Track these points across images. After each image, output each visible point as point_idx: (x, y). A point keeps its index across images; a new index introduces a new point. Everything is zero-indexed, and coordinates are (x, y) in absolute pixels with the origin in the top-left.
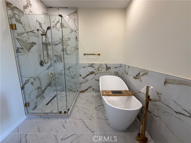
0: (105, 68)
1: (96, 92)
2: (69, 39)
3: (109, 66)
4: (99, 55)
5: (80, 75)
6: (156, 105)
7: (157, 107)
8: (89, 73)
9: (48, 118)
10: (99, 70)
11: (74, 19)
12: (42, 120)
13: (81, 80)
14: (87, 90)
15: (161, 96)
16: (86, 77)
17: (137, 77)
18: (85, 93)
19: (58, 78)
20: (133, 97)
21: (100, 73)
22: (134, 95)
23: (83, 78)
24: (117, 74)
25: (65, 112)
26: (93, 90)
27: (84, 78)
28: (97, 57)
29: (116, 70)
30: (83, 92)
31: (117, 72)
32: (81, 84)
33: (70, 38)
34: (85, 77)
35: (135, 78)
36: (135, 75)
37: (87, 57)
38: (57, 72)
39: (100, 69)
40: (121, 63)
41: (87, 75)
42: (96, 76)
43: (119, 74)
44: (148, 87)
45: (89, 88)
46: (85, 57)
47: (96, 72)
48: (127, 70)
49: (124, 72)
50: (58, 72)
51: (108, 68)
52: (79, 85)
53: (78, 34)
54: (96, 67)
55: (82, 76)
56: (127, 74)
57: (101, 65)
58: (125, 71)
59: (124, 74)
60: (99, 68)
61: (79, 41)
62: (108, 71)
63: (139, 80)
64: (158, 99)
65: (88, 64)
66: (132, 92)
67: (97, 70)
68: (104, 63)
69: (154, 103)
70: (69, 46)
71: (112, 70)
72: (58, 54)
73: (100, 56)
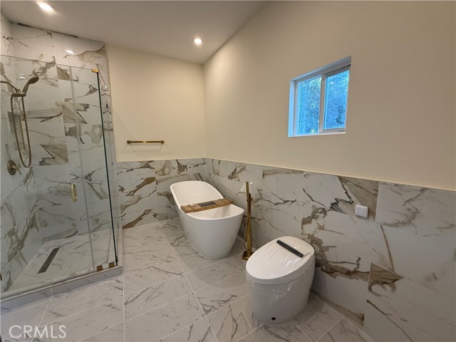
0: (177, 169)
1: (161, 220)
2: (87, 107)
3: (183, 163)
4: (162, 142)
5: (122, 189)
6: (259, 206)
7: (260, 208)
8: (143, 180)
9: (69, 290)
10: (164, 174)
11: (97, 65)
12: (52, 299)
13: (123, 198)
14: (140, 219)
15: (262, 192)
16: (136, 190)
17: (233, 176)
18: (136, 227)
19: (55, 204)
20: (232, 205)
21: (168, 179)
22: (232, 203)
23: (129, 195)
24: (199, 177)
25: (111, 265)
26: (155, 216)
27: (133, 195)
28: (158, 146)
29: (196, 170)
30: (131, 225)
31: (199, 174)
32: (124, 208)
33: (88, 105)
34: (134, 191)
35: (230, 177)
36: (230, 173)
37: (135, 147)
38: (53, 189)
39: (167, 170)
40: (205, 157)
41: (139, 187)
42: (158, 187)
43: (203, 178)
44: (247, 183)
45: (144, 214)
46: (129, 147)
47: (158, 178)
48: (216, 168)
49: (211, 171)
50: (55, 187)
51: (182, 168)
52: (119, 211)
53: (111, 99)
54: (158, 167)
55: (127, 190)
56: (218, 174)
57: (168, 162)
58: (214, 170)
59: (213, 175)
60: (163, 170)
61: (113, 112)
62: (182, 173)
63: (237, 179)
64: (259, 197)
65: (139, 163)
66: (228, 201)
67: (161, 173)
68: (172, 158)
69: (256, 204)
70: (86, 123)
71: (190, 171)
72: (52, 141)
73: (163, 145)
